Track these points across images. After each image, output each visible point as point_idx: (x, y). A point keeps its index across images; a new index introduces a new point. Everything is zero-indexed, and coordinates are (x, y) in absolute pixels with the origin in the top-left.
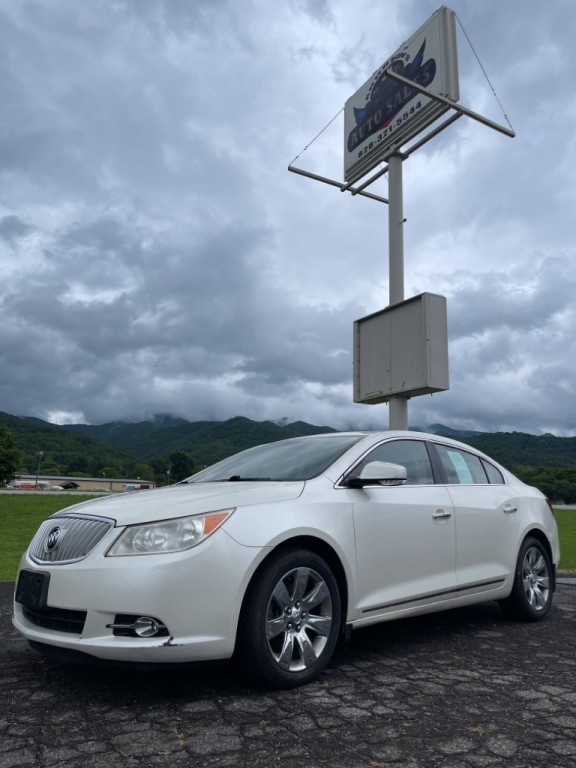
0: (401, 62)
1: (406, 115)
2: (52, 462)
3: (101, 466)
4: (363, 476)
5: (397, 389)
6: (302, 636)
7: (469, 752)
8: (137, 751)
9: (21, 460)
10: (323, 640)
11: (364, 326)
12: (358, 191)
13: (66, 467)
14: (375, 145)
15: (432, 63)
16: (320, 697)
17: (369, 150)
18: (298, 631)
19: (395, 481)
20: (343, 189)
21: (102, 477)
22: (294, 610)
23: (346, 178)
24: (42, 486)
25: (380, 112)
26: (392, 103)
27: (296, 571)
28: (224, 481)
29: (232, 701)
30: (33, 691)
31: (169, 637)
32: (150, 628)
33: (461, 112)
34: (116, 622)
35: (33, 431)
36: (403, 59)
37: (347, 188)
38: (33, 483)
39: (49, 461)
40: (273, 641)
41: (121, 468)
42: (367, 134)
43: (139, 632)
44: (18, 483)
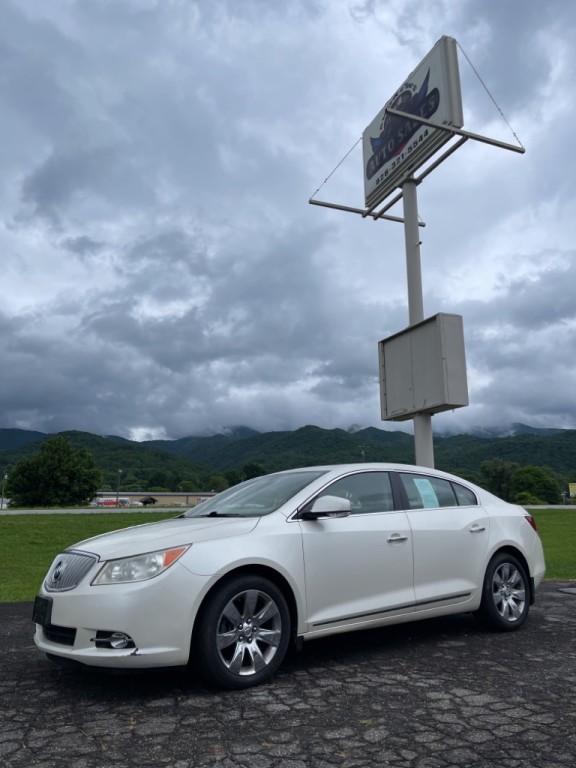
0: (409, 93)
1: (416, 143)
2: (134, 478)
3: (178, 480)
4: (315, 509)
5: (420, 407)
6: (253, 647)
7: (345, 738)
8: (96, 733)
9: (102, 478)
10: (274, 650)
11: (388, 346)
12: (380, 215)
13: (146, 482)
14: (390, 172)
15: (436, 92)
16: (260, 695)
17: (385, 178)
18: (250, 642)
19: (342, 513)
20: (365, 214)
21: (179, 491)
22: (245, 625)
23: (366, 204)
24: (123, 502)
25: (392, 141)
26: (403, 132)
27: (245, 594)
28: (203, 516)
29: (188, 699)
30: (43, 690)
31: (135, 649)
32: (121, 641)
33: (466, 137)
34: (97, 637)
35: (115, 450)
36: (411, 89)
37: (369, 213)
38: (114, 499)
39: (130, 477)
40: (223, 651)
41: (198, 481)
42: (382, 162)
43: (114, 644)
44: (102, 500)
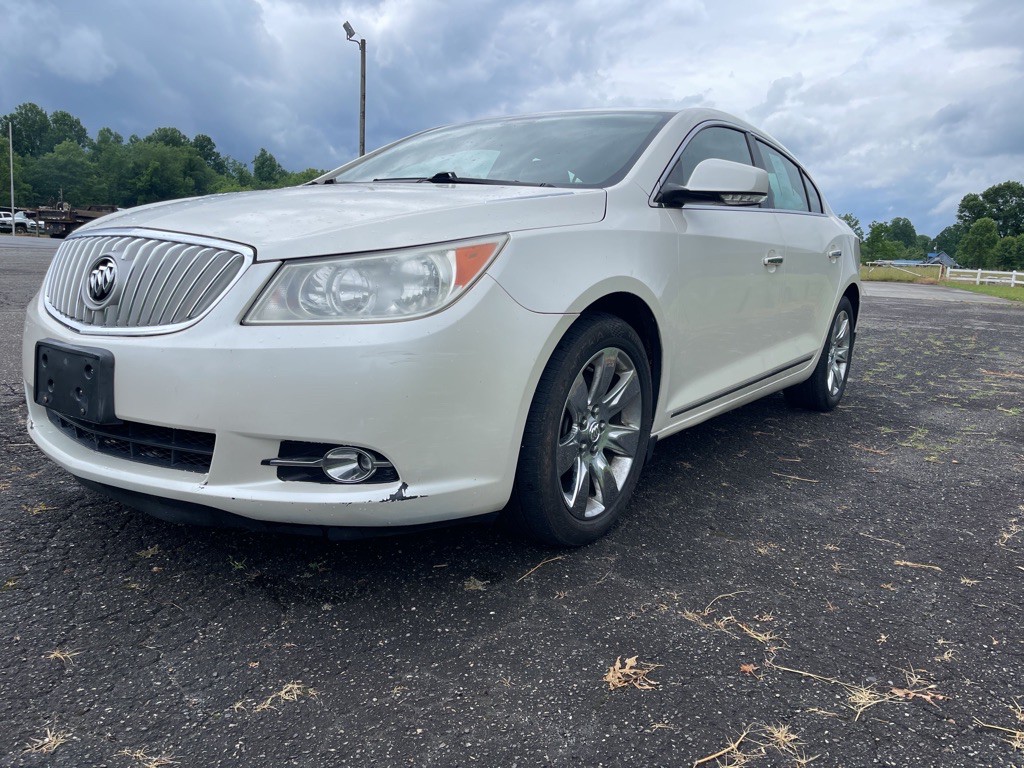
10: (627, 464)
18: (594, 453)
22: (591, 420)
27: (600, 356)
31: (399, 484)
32: (355, 465)
34: (281, 455)
40: (563, 476)
43: (334, 473)
